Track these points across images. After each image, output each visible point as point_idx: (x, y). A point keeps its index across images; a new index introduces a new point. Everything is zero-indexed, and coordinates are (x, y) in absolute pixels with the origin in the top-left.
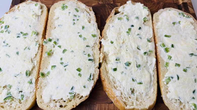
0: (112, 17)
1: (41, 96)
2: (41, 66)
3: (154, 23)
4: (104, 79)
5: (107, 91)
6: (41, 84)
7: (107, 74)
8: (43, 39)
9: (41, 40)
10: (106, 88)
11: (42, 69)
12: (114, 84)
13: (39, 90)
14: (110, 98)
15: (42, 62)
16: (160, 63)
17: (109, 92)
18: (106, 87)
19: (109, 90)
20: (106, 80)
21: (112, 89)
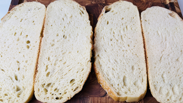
0: (103, 15)
1: (39, 89)
2: (39, 61)
3: (142, 21)
4: (98, 72)
5: (102, 83)
6: (38, 78)
7: (101, 67)
8: (41, 38)
9: (39, 38)
10: (100, 81)
11: (40, 64)
12: (107, 76)
13: (36, 83)
14: (105, 90)
15: (40, 57)
16: (148, 58)
17: (103, 83)
18: (100, 79)
19: (103, 82)
20: (100, 73)
21: (106, 81)
